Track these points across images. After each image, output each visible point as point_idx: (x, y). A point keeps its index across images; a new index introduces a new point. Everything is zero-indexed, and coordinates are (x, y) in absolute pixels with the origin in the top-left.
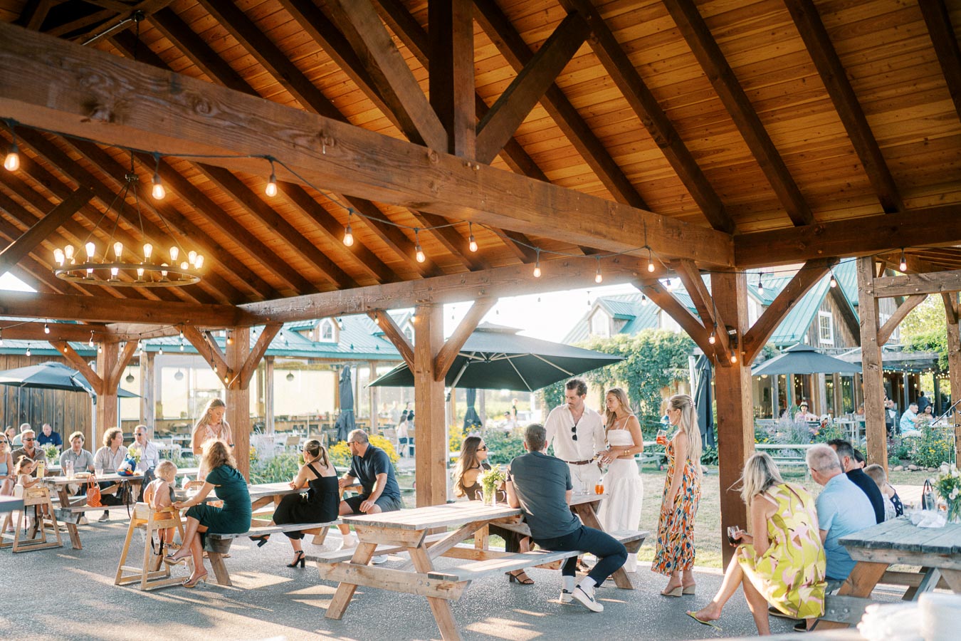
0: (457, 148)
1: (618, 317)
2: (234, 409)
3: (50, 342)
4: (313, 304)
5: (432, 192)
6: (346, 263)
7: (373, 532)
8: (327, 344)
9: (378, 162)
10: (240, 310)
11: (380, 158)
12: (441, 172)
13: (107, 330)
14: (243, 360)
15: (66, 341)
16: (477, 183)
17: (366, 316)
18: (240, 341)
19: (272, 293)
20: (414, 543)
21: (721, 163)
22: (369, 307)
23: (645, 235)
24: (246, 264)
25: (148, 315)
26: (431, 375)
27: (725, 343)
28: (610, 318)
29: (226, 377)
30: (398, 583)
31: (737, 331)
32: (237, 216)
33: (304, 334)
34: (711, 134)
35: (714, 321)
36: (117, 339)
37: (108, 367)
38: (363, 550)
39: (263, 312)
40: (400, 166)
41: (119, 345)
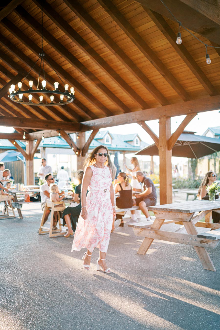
1: (217, 135)
2: (80, 164)
3: (8, 140)
4: (113, 120)
6: (128, 102)
7: (164, 213)
8: (108, 145)
10: (82, 124)
13: (30, 136)
14: (83, 145)
15: (14, 139)
17: (136, 123)
18: (81, 138)
19: (95, 117)
20: (186, 219)
22: (138, 120)
24: (85, 105)
25: (46, 126)
26: (166, 148)
28: (213, 135)
29: (77, 151)
30: (178, 239)
32: (82, 83)
33: (99, 141)
36: (33, 139)
37: (30, 150)
38: (157, 222)
39: (91, 125)
41: (34, 141)
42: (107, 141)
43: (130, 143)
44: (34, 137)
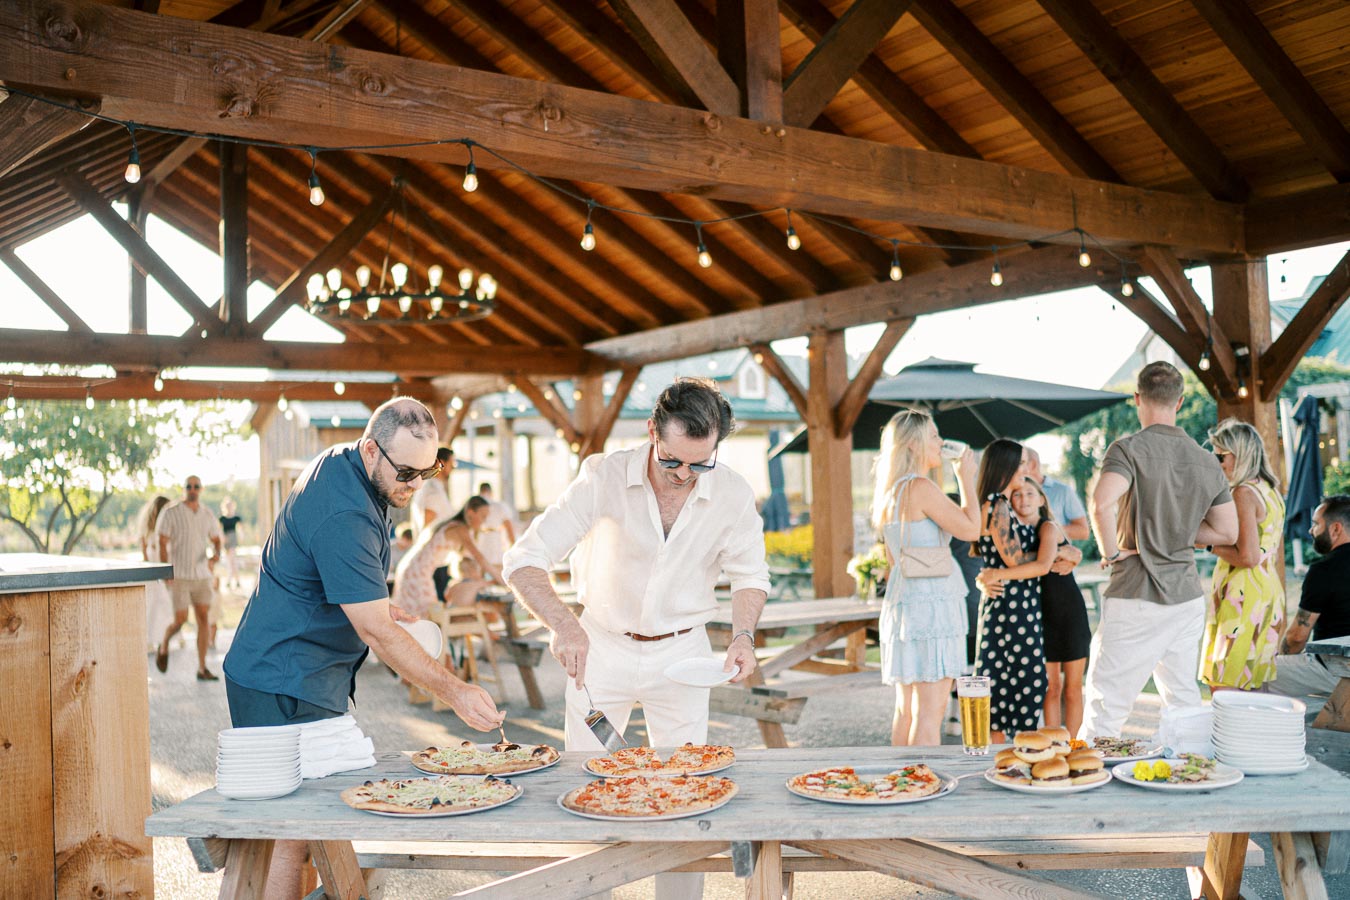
0: (752, 108)
4: (679, 338)
5: (711, 170)
8: (751, 400)
9: (626, 137)
11: (630, 130)
12: (725, 143)
13: (432, 388)
14: (596, 420)
16: (783, 155)
17: (744, 351)
18: (589, 395)
21: (1213, 96)
23: (1075, 213)
27: (1228, 367)
29: (574, 442)
31: (1250, 349)
34: (1191, 54)
35: (1206, 335)
36: (446, 397)
40: (661, 139)
42: (751, 386)
44: (451, 389)
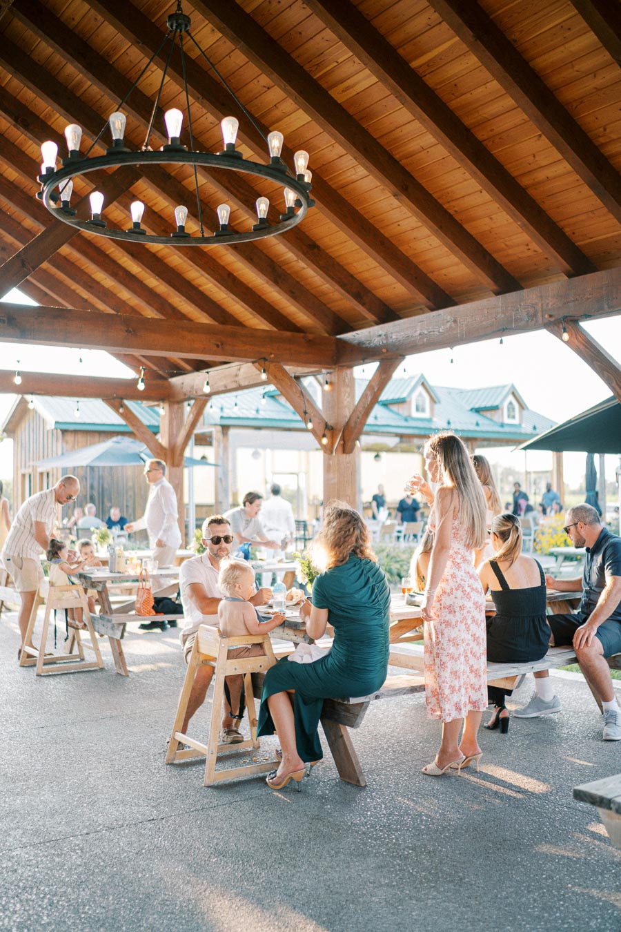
2: (336, 480)
3: (103, 400)
4: (455, 321)
8: (422, 420)
10: (344, 342)
13: (170, 386)
14: (347, 413)
15: (122, 399)
17: (545, 329)
18: (337, 390)
19: (387, 313)
24: (352, 271)
25: (218, 346)
29: (324, 436)
33: (394, 408)
36: (182, 397)
37: (172, 431)
39: (376, 341)
41: (186, 404)
42: (419, 408)
43: (488, 414)
44: (186, 389)
